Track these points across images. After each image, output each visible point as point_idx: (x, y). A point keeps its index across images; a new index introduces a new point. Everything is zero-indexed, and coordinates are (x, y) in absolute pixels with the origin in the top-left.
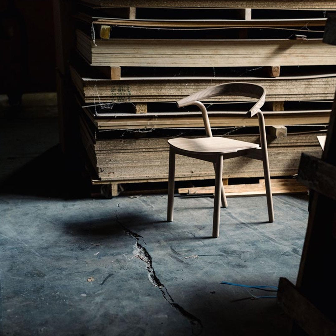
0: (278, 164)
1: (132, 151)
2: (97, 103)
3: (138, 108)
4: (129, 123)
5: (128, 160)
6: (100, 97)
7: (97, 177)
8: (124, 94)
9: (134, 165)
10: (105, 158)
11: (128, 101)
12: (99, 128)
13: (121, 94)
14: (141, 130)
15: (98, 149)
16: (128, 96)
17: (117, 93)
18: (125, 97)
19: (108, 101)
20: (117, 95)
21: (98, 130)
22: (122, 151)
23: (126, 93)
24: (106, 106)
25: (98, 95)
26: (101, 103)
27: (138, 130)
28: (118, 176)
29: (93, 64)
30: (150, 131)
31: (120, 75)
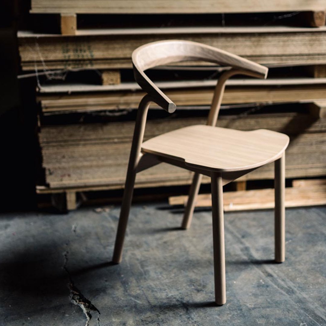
0: (322, 157)
1: (97, 142)
2: (39, 71)
3: (105, 77)
4: (91, 100)
5: (90, 156)
6: (46, 61)
7: (43, 182)
8: (83, 56)
9: (100, 163)
10: (56, 153)
11: (89, 67)
12: (44, 110)
13: (78, 56)
14: (111, 111)
15: (45, 140)
16: (89, 60)
17: (72, 55)
18: (84, 60)
19: (59, 67)
20: (72, 58)
21: (42, 113)
22: (82, 142)
23: (87, 55)
24: (56, 75)
25: (42, 59)
26: (47, 70)
27: (105, 111)
28: (76, 180)
29: (34, 11)
30: (125, 113)
31: (75, 26)
